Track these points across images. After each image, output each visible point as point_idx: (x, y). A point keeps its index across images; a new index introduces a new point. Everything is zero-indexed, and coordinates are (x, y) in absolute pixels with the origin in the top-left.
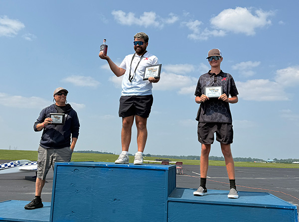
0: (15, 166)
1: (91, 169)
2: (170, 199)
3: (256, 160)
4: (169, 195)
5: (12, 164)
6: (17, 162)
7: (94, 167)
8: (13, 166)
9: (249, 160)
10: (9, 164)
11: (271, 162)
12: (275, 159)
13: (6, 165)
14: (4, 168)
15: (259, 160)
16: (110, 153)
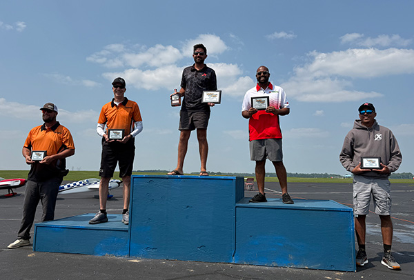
0: (84, 185)
1: (165, 180)
2: (237, 205)
3: (333, 175)
4: (236, 202)
5: (81, 183)
6: (85, 181)
7: (167, 178)
8: (81, 185)
9: (326, 176)
10: (78, 183)
11: (349, 177)
13: (75, 184)
14: (73, 188)
15: (336, 176)
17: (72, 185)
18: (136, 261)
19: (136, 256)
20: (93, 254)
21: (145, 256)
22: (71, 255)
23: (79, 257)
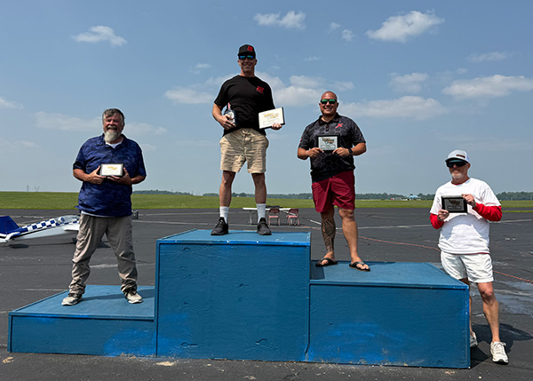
0: (57, 224)
2: (312, 281)
3: (394, 196)
4: (311, 278)
5: (52, 222)
6: (59, 219)
8: (54, 225)
9: (384, 197)
10: (48, 223)
11: (415, 199)
12: (420, 195)
13: (44, 225)
14: (40, 229)
15: (398, 196)
16: (186, 194)
17: (39, 226)
18: (167, 364)
19: (167, 355)
20: (101, 353)
21: (181, 356)
22: (69, 357)
23: (83, 361)
